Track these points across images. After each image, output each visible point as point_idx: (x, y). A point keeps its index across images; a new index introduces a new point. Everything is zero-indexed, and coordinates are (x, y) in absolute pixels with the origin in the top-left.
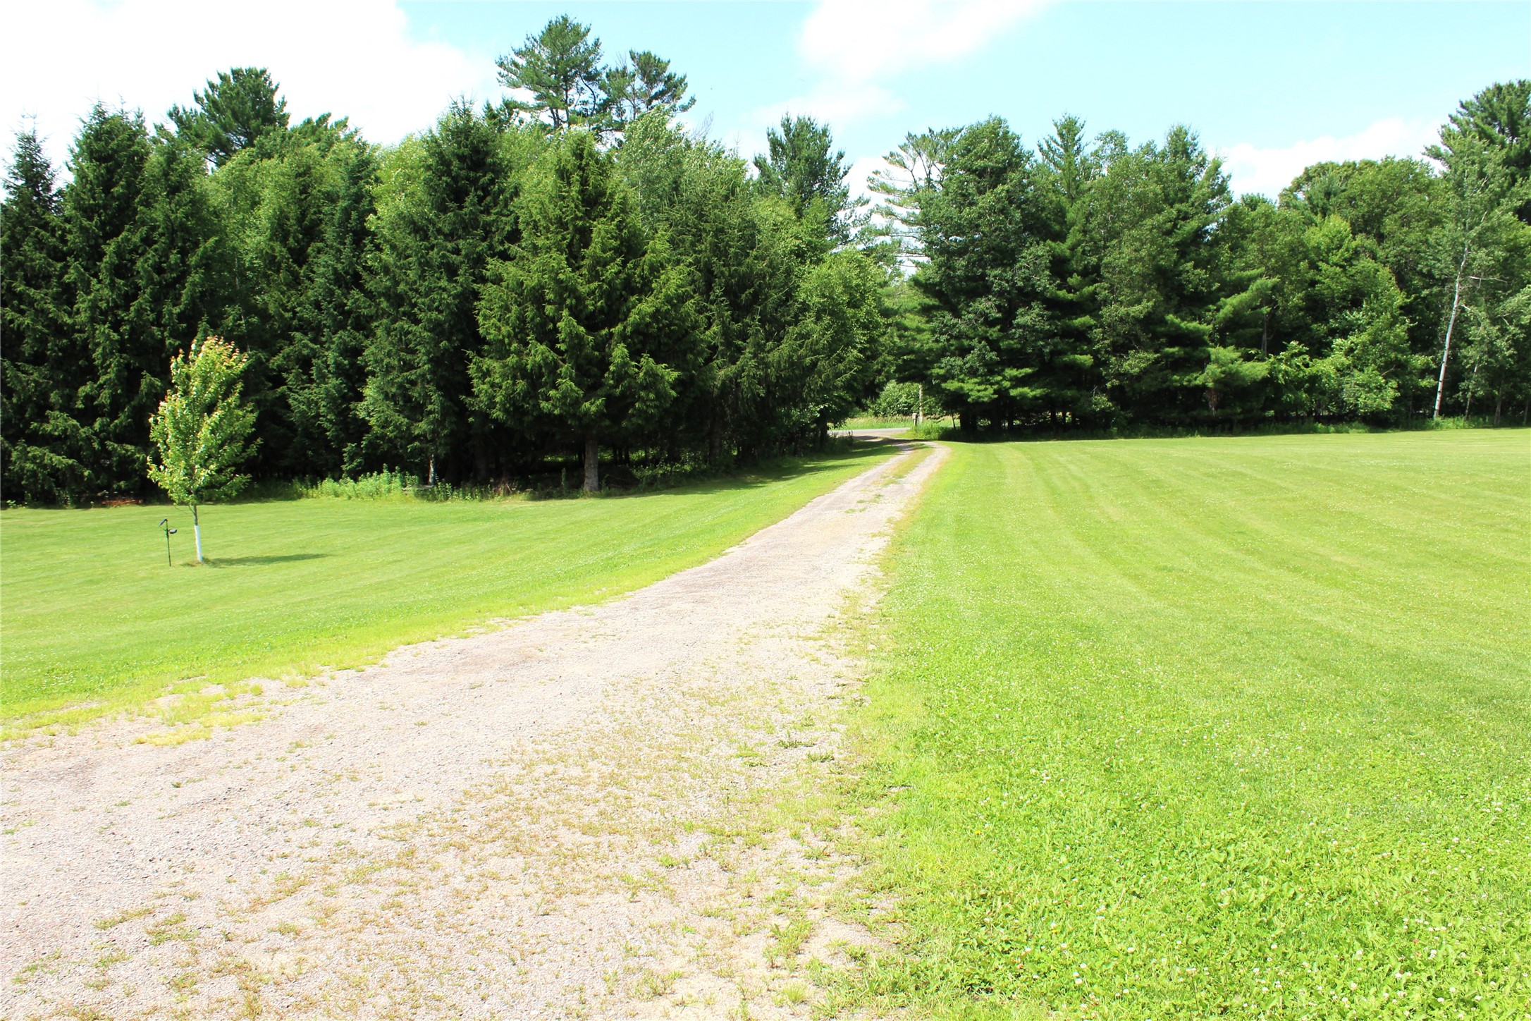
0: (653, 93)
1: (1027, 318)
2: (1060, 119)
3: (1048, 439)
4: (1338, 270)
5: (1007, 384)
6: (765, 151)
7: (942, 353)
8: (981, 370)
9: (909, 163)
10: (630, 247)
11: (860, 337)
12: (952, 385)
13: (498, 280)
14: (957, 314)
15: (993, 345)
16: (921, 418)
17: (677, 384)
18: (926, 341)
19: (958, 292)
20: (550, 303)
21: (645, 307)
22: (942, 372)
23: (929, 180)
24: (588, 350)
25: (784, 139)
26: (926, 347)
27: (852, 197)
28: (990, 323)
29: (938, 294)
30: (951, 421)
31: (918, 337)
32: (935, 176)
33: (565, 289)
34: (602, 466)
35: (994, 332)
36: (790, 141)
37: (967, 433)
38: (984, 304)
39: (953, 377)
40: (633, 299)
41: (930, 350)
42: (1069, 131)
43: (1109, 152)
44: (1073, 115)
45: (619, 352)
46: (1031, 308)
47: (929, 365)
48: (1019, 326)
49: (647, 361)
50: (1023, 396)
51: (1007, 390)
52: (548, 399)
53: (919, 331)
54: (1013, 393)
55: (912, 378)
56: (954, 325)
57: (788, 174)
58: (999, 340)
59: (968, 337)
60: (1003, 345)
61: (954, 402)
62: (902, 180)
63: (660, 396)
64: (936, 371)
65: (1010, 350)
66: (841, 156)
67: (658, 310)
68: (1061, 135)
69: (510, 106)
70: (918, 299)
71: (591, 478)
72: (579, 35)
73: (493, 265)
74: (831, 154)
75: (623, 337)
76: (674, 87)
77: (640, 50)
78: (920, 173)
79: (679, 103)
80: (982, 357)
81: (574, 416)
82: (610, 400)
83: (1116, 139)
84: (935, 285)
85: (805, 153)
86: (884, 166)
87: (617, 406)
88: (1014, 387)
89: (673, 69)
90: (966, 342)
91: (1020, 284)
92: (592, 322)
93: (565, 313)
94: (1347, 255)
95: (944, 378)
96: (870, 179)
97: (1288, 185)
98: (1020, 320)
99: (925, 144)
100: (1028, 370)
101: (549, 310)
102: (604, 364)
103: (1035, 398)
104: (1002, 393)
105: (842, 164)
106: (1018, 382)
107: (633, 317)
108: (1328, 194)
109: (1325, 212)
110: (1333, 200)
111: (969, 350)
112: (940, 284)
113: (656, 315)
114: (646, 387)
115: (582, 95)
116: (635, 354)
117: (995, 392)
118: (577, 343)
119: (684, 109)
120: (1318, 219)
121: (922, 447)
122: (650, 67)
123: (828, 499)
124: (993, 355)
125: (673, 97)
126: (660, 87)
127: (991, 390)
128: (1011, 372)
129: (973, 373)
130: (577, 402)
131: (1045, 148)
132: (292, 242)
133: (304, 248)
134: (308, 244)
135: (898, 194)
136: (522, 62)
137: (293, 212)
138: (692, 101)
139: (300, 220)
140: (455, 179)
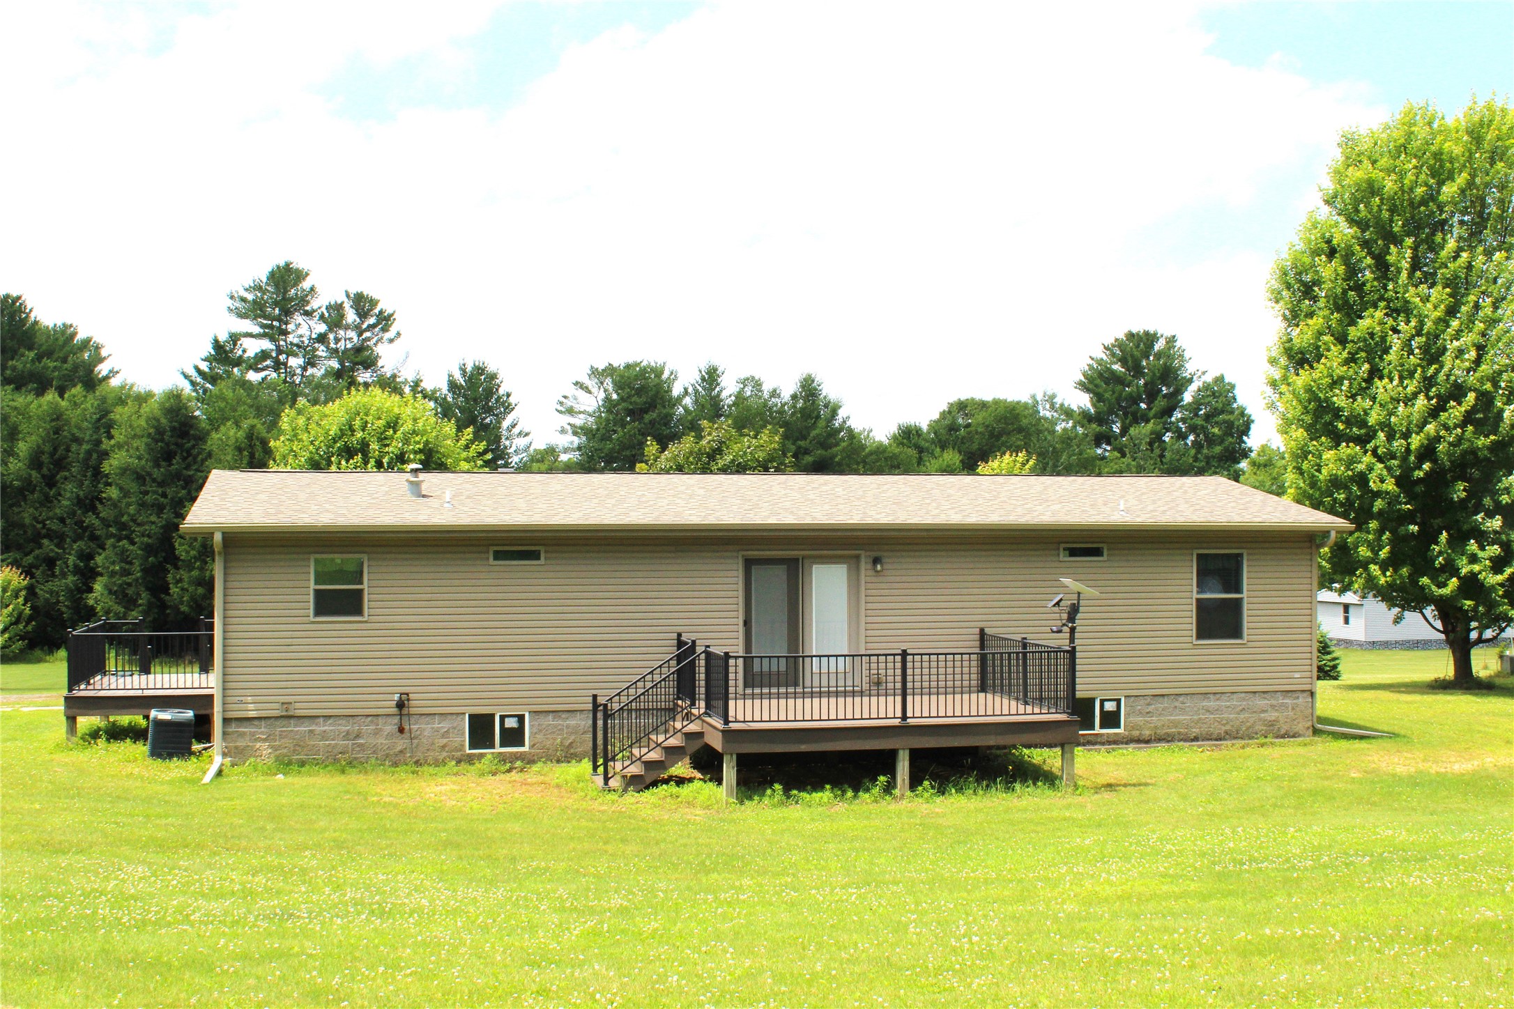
0: (364, 326)
9: (593, 389)
25: (461, 381)
36: (466, 381)
62: (589, 403)
66: (511, 393)
69: (235, 338)
72: (300, 276)
76: (385, 321)
77: (353, 291)
78: (602, 396)
79: (387, 335)
86: (572, 391)
89: (385, 305)
96: (559, 403)
105: (512, 400)
108: (951, 431)
115: (303, 328)
119: (391, 341)
122: (363, 304)
125: (383, 329)
126: (372, 320)
132: (45, 471)
133: (54, 476)
134: (58, 473)
135: (582, 416)
136: (250, 297)
137: (48, 448)
138: (399, 334)
139: (52, 455)
140: (167, 444)
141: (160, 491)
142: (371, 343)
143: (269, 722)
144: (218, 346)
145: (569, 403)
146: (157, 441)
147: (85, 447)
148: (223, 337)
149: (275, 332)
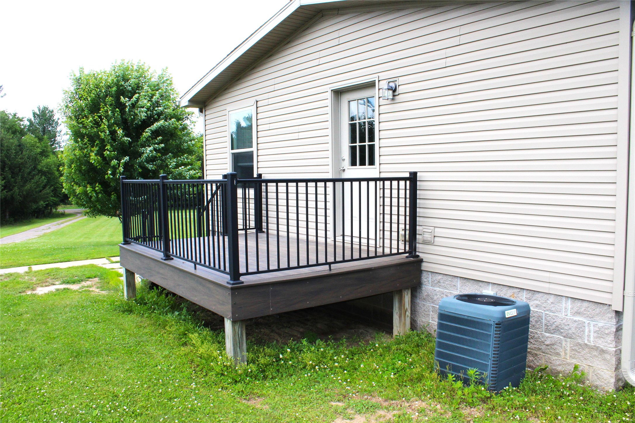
6: (31, 116)
25: (38, 113)
36: (40, 113)
57: (39, 124)
85: (45, 117)
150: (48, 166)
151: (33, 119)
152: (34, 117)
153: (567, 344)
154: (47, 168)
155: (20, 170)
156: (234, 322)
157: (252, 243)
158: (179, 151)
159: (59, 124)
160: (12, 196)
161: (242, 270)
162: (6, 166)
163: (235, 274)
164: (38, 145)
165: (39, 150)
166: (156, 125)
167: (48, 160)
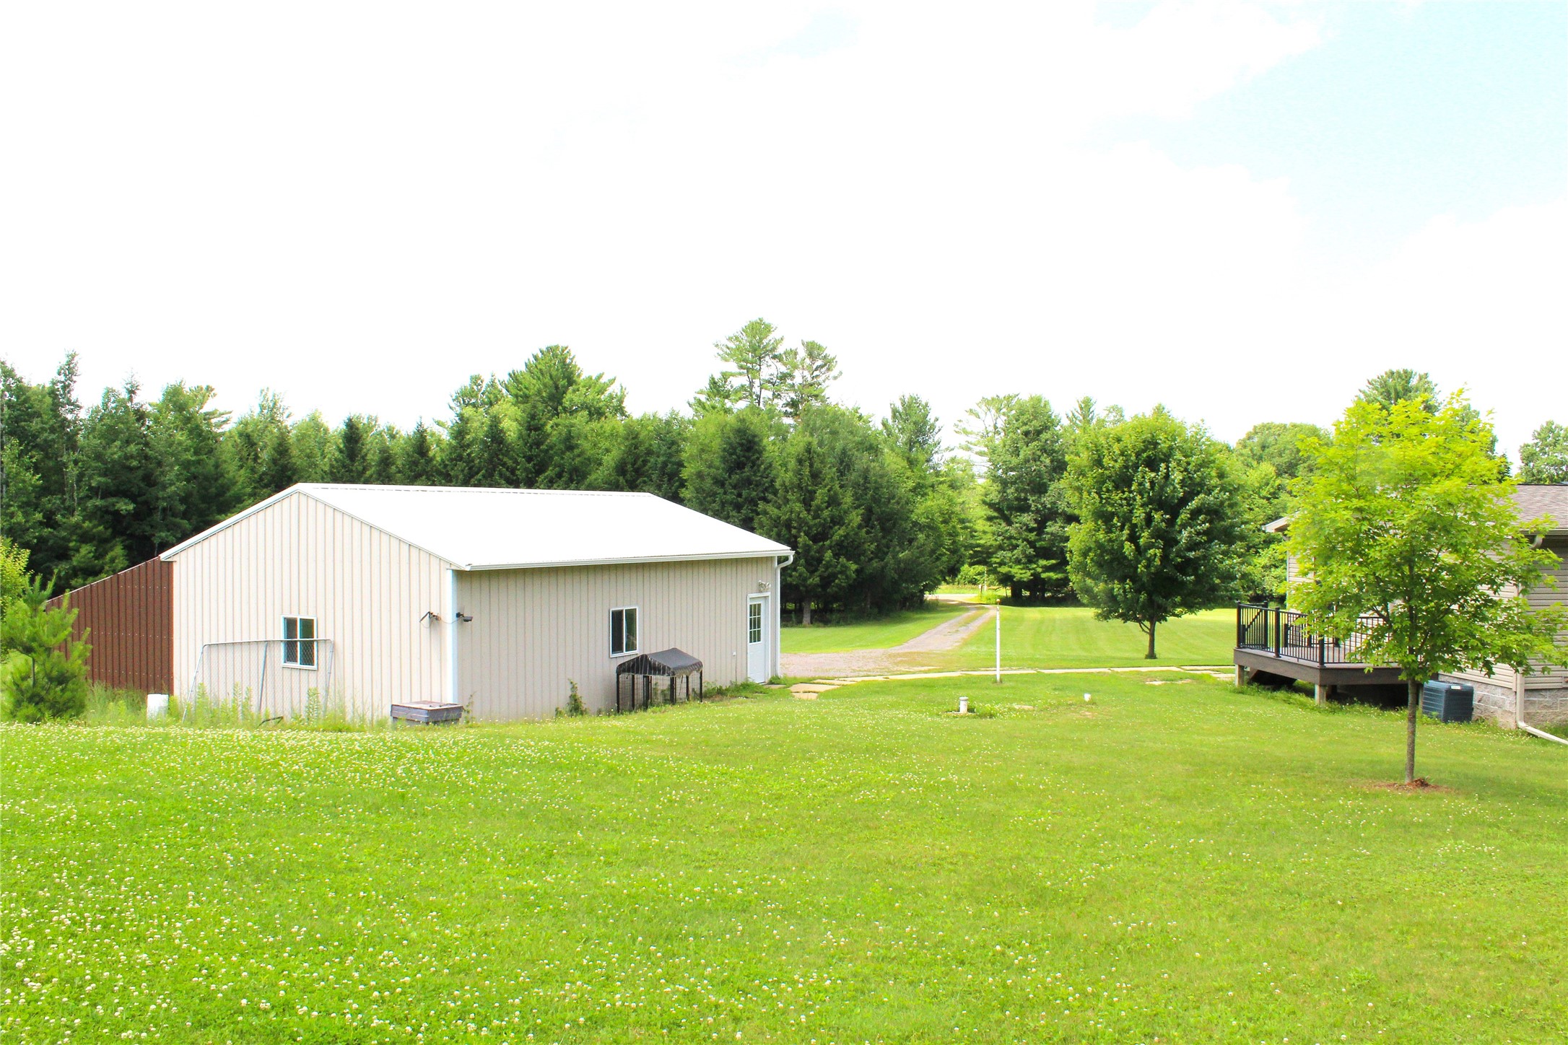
0: (814, 367)
1: (1053, 528)
2: (1081, 399)
3: (1067, 606)
4: (1265, 501)
5: (1039, 570)
6: (888, 415)
7: (1001, 547)
8: (1023, 560)
9: (982, 415)
10: (833, 501)
11: (948, 542)
12: (1004, 570)
13: (765, 513)
14: (1009, 523)
15: (1032, 544)
16: (985, 587)
17: (857, 571)
18: (988, 540)
19: (1010, 508)
20: (795, 528)
21: (839, 533)
22: (998, 560)
23: (996, 427)
24: (813, 553)
25: (901, 409)
26: (989, 544)
27: (943, 446)
28: (1031, 530)
29: (999, 510)
30: (1006, 592)
31: (984, 536)
32: (1000, 424)
33: (802, 522)
34: (813, 612)
35: (1032, 536)
36: (905, 409)
37: (1015, 600)
38: (1027, 518)
39: (1005, 564)
40: (836, 527)
41: (991, 545)
42: (1086, 406)
43: (1112, 418)
44: (1090, 396)
45: (828, 555)
46: (1056, 522)
47: (990, 555)
48: (1048, 533)
49: (843, 560)
50: (1050, 579)
51: (1039, 574)
52: (791, 576)
53: (985, 532)
54: (1043, 576)
55: (979, 563)
56: (1007, 531)
57: (902, 431)
58: (1035, 541)
59: (1015, 538)
60: (1038, 545)
61: (1006, 580)
62: (977, 426)
63: (847, 577)
64: (994, 560)
65: (1042, 548)
66: (937, 420)
67: (848, 534)
68: (1081, 408)
69: (725, 376)
70: (984, 511)
71: (807, 618)
72: (768, 329)
73: (761, 505)
74: (931, 418)
75: (830, 547)
76: (828, 364)
77: (808, 339)
78: (989, 422)
79: (831, 374)
80: (1024, 552)
81: (804, 586)
82: (822, 578)
83: (1117, 410)
84: (995, 504)
85: (914, 419)
86: (966, 417)
87: (826, 581)
88: (1044, 572)
89: (830, 352)
90: (1014, 542)
91: (1049, 506)
92: (815, 539)
93: (802, 534)
94: (1272, 490)
95: (1002, 564)
96: (956, 425)
97: (1243, 436)
98: (1048, 530)
99: (995, 403)
100: (1054, 562)
101: (794, 531)
102: (820, 560)
103: (1057, 579)
104: (1036, 576)
105: (938, 424)
106: (1047, 569)
107: (836, 537)
108: (1263, 447)
109: (1260, 459)
110: (1267, 450)
111: (1016, 547)
112: (999, 503)
113: (846, 536)
114: (841, 572)
115: (770, 369)
116: (836, 555)
117: (1032, 575)
118: (807, 549)
119: (835, 378)
120: (1255, 464)
121: (983, 608)
122: (813, 350)
123: (934, 631)
124: (1031, 551)
125: (828, 369)
126: (819, 363)
127: (1029, 573)
128: (1043, 562)
129: (1018, 562)
130: (805, 579)
131: (1070, 415)
132: (628, 476)
133: (634, 481)
134: (638, 479)
135: (974, 436)
136: (732, 345)
137: (630, 459)
138: (841, 373)
139: (633, 464)
140: (739, 457)
141: (735, 492)
142: (820, 380)
143: (1553, 693)
144: (713, 383)
145: (962, 425)
146: (731, 454)
147: (662, 459)
148: (717, 377)
149: (751, 372)
150: (928, 514)
151: (890, 421)
152: (894, 417)
153: (1500, 711)
154: (928, 518)
155: (894, 525)
156: (1320, 686)
157: (1331, 653)
158: (1229, 536)
159: (936, 430)
160: (883, 568)
161: (1326, 660)
162: (873, 517)
163: (1322, 662)
164: (909, 473)
165: (911, 484)
166: (1193, 504)
167: (929, 503)
